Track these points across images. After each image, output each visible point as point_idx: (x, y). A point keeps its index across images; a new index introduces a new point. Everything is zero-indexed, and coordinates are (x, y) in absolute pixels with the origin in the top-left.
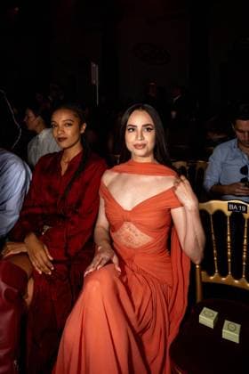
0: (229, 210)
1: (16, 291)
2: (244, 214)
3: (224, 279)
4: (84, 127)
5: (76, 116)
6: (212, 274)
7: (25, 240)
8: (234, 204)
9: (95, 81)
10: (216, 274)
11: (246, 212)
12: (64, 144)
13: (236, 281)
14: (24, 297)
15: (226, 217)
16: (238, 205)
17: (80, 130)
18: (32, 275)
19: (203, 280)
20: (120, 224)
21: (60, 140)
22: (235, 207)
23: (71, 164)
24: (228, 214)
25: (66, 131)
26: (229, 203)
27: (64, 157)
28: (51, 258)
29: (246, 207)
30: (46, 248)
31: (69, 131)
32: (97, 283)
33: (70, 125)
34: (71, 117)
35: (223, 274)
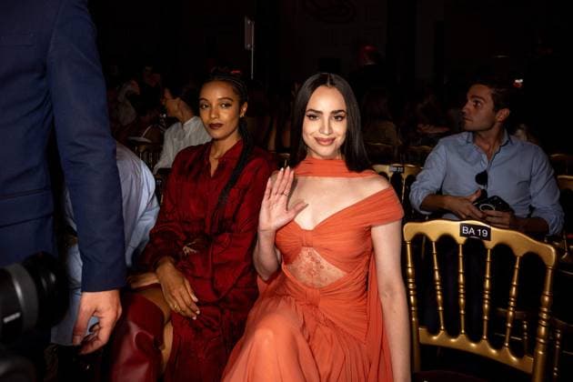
0: (462, 235)
1: (152, 337)
2: (486, 242)
3: (453, 340)
4: (245, 109)
5: (236, 93)
6: (435, 332)
7: (158, 270)
8: (469, 226)
9: (250, 45)
10: (442, 332)
11: (488, 238)
12: (218, 133)
13: (473, 345)
14: (160, 348)
15: (457, 245)
16: (476, 227)
17: (240, 112)
18: (170, 319)
19: (422, 340)
20: (297, 251)
21: (212, 126)
22: (472, 231)
23: (223, 161)
24: (461, 240)
25: (221, 114)
26: (462, 226)
27: (213, 151)
28: (195, 299)
29: (489, 230)
30: (187, 282)
31: (225, 115)
32: (270, 333)
33: (227, 105)
34: (231, 95)
35: (453, 333)
